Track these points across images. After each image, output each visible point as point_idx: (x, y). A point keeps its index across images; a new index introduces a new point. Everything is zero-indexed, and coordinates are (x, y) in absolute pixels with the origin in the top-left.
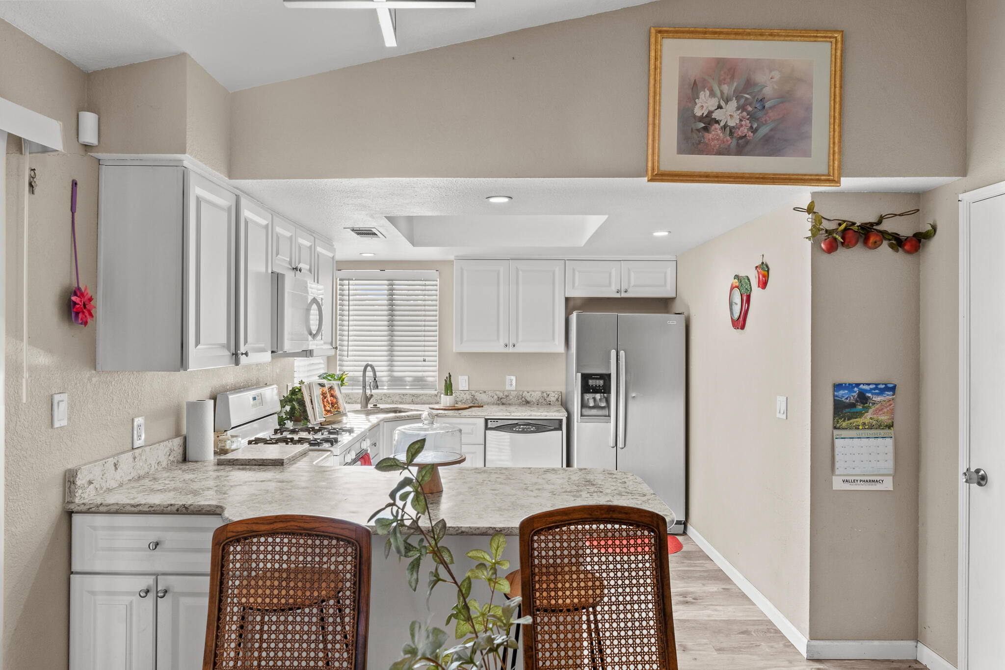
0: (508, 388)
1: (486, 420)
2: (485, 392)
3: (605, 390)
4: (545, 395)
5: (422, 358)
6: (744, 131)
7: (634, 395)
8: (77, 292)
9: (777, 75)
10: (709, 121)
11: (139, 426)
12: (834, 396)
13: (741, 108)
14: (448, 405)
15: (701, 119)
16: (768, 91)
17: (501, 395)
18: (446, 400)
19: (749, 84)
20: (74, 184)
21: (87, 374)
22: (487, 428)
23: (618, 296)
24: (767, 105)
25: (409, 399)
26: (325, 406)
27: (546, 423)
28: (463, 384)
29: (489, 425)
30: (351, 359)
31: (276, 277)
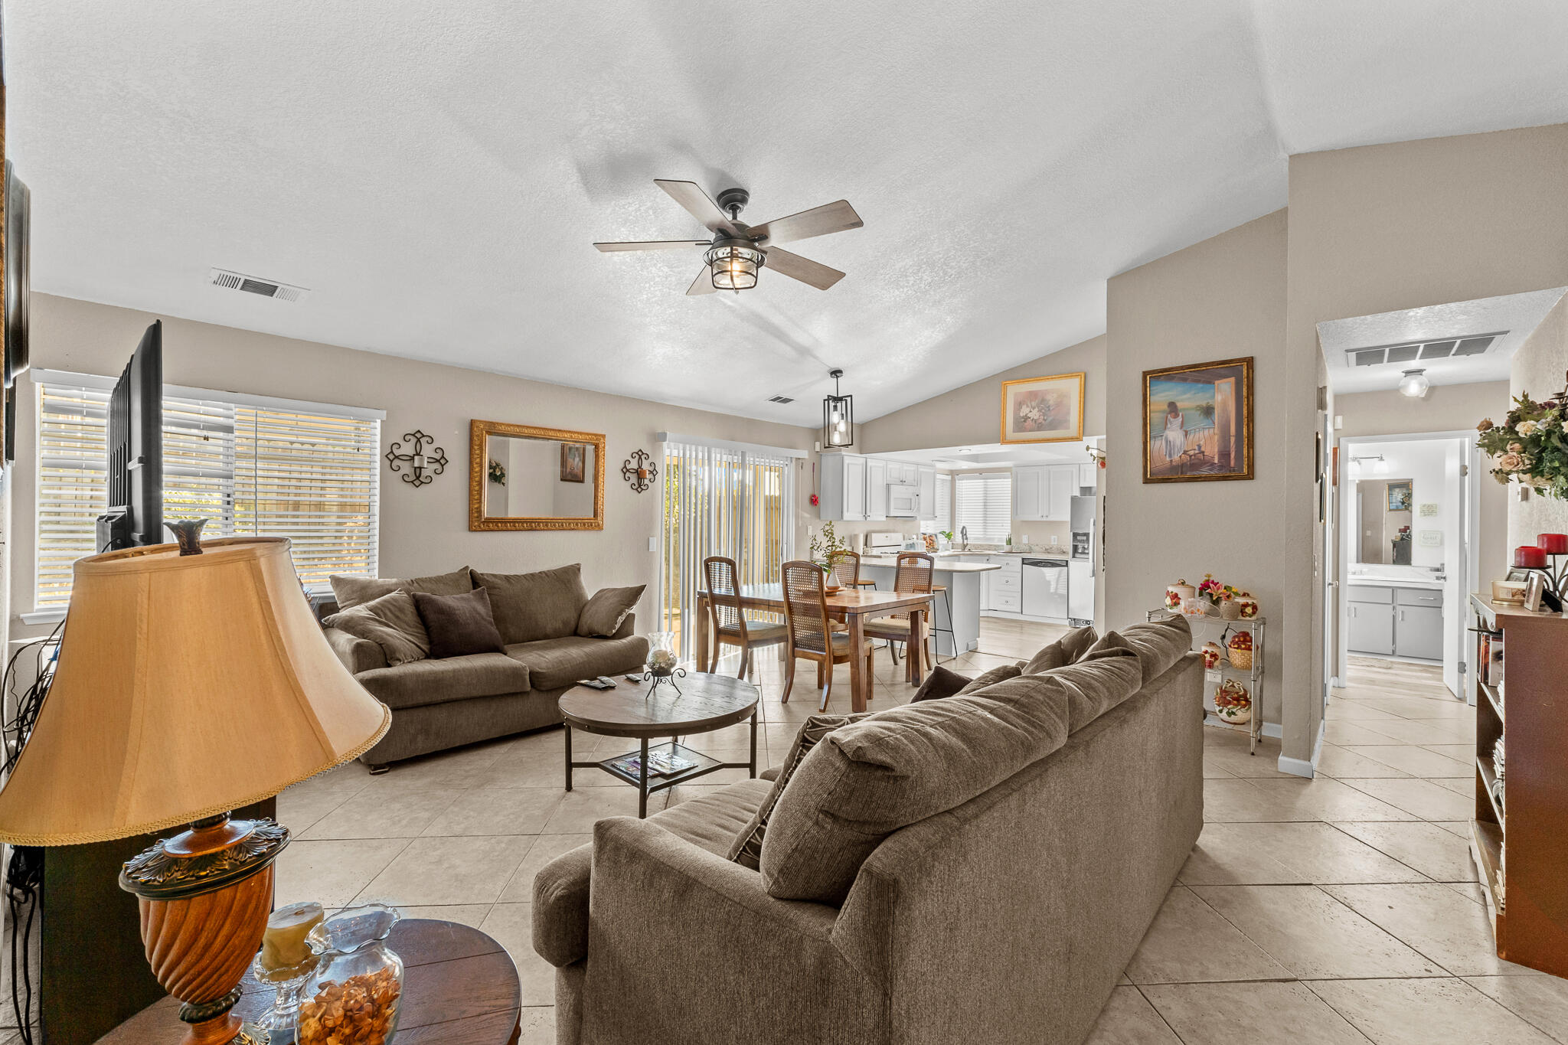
0: (1053, 543)
1: (1023, 559)
2: (1036, 543)
4: (1068, 545)
5: (1001, 526)
6: (1041, 420)
8: (814, 496)
9: (1055, 395)
10: (1026, 418)
13: (1039, 411)
14: (1008, 550)
15: (1023, 417)
16: (1051, 402)
18: (1007, 548)
19: (1043, 400)
20: (814, 464)
21: (818, 521)
22: (1023, 563)
24: (1051, 409)
25: (993, 548)
26: (925, 544)
27: (1058, 562)
28: (1025, 539)
29: (1024, 561)
30: (964, 525)
31: (888, 485)
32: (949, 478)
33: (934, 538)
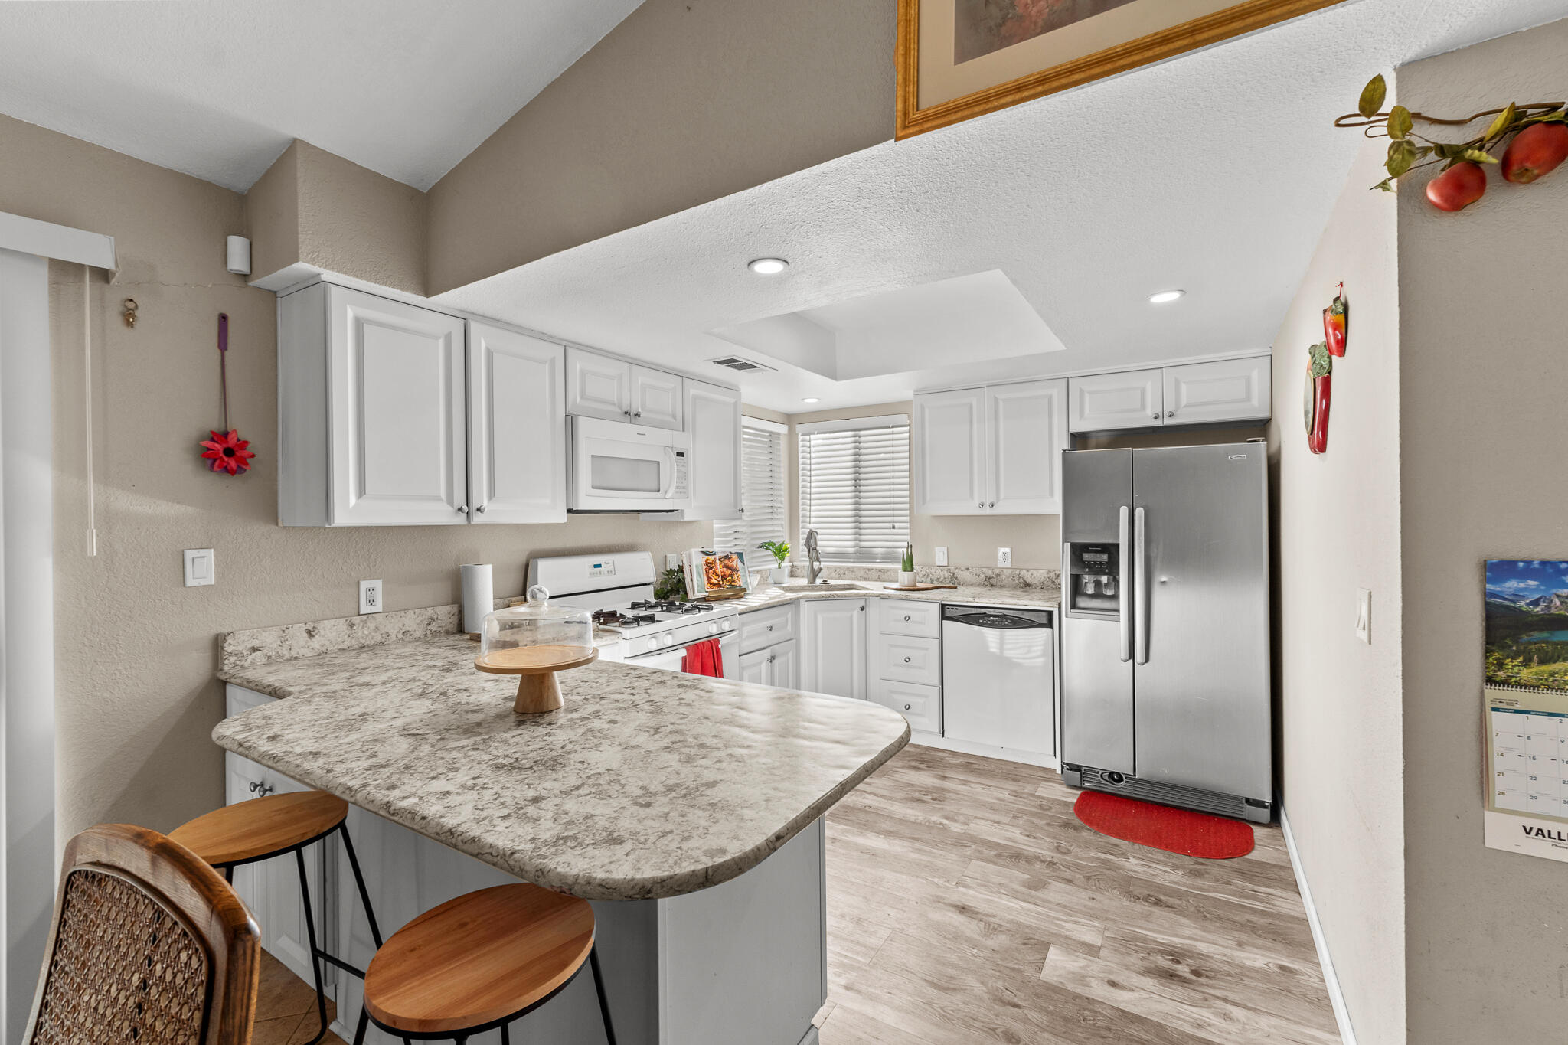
0: (1001, 564)
1: (943, 606)
2: (968, 569)
3: (1112, 568)
4: (1052, 575)
5: (890, 525)
7: (1164, 579)
8: (214, 437)
11: (371, 590)
12: (1486, 594)
14: (906, 584)
17: (990, 573)
18: (905, 578)
20: (223, 318)
22: (944, 617)
23: (1158, 423)
25: (875, 575)
26: (709, 579)
27: (1027, 615)
28: (940, 557)
29: (947, 613)
30: (812, 526)
31: (570, 421)
32: (783, 429)
33: (736, 563)
